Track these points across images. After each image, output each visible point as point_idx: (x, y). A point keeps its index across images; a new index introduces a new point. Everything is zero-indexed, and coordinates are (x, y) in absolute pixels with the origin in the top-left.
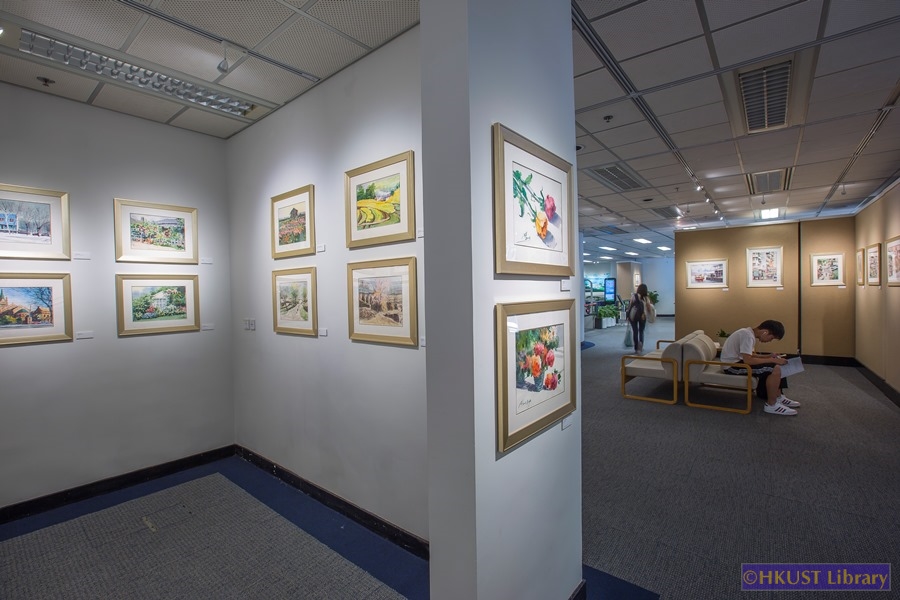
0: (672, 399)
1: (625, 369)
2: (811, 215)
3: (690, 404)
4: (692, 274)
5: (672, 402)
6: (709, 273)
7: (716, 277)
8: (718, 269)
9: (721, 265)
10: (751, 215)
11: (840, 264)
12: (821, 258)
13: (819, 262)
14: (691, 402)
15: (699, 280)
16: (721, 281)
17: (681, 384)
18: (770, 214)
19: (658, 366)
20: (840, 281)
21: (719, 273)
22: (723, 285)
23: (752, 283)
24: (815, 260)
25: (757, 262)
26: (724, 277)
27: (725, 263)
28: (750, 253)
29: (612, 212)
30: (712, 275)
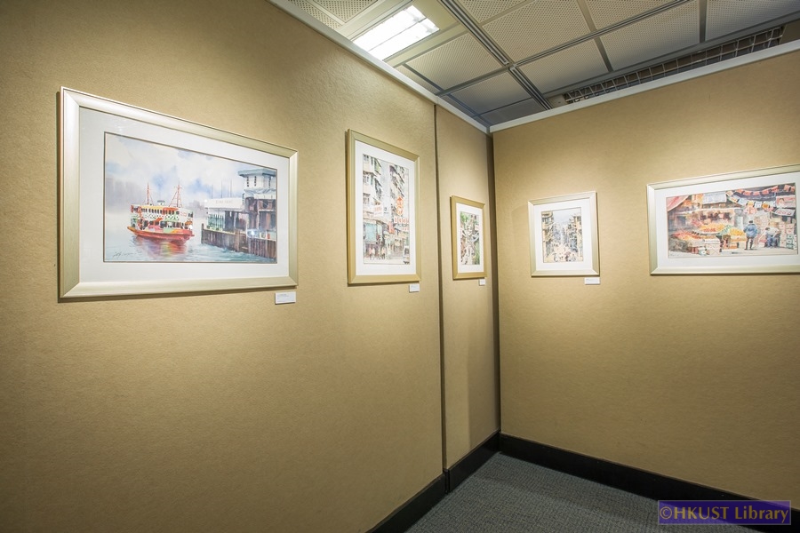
4: (111, 195)
6: (217, 206)
7: (246, 231)
8: (259, 188)
9: (270, 174)
16: (266, 251)
21: (263, 210)
22: (276, 272)
26: (283, 235)
27: (289, 168)
30: (231, 218)
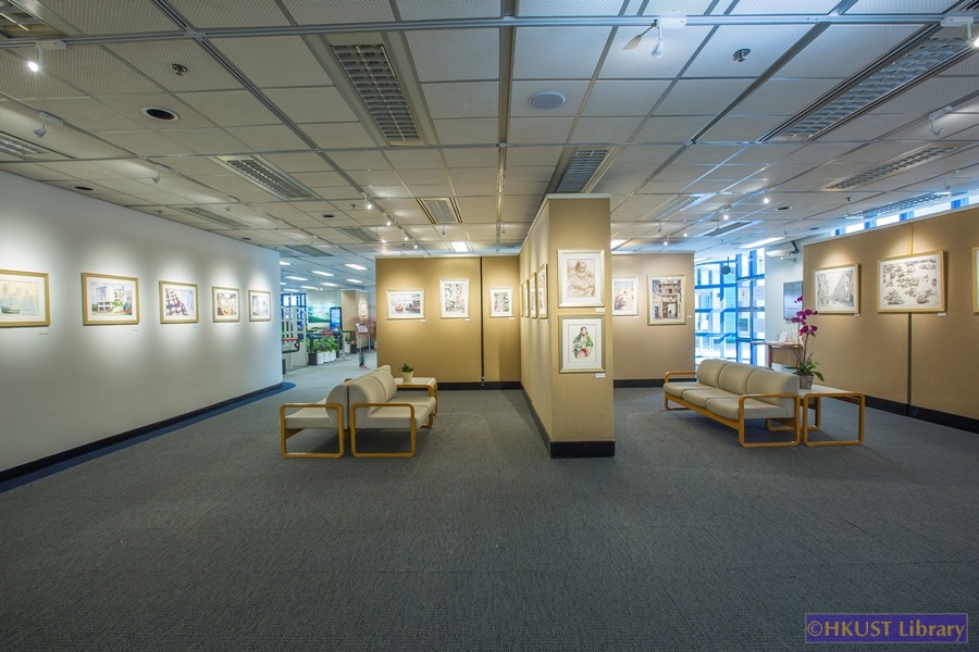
0: (338, 451)
1: (285, 421)
2: (492, 252)
3: (357, 455)
4: (392, 304)
5: (337, 455)
6: (408, 303)
7: (414, 308)
8: (416, 299)
9: (418, 295)
10: (444, 246)
11: (510, 297)
12: (498, 291)
13: (496, 295)
14: (358, 452)
15: (399, 310)
16: (418, 311)
17: (347, 432)
18: (461, 247)
19: (322, 414)
20: (509, 314)
21: (417, 303)
22: (421, 315)
23: (445, 314)
24: (493, 292)
25: (448, 293)
26: (421, 307)
27: (421, 293)
28: (443, 284)
29: (296, 227)
30: (410, 305)
